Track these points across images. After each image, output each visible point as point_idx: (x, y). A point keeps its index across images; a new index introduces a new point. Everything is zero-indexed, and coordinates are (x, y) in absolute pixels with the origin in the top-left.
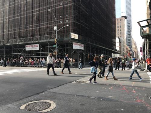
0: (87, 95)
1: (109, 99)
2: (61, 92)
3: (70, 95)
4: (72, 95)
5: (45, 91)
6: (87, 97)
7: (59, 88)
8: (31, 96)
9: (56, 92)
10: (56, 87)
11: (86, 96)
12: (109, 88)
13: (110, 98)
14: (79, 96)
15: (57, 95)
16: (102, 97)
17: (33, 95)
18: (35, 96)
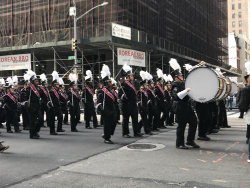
0: (159, 179)
1: (214, 186)
2: (94, 173)
3: (116, 177)
4: (122, 178)
5: (53, 170)
6: (160, 182)
7: (88, 162)
8: (20, 182)
9: (83, 171)
10: (80, 160)
11: (156, 181)
12: (214, 161)
13: (216, 184)
14: (139, 179)
15: (86, 178)
16: (198, 183)
17: (25, 180)
18: (29, 182)
